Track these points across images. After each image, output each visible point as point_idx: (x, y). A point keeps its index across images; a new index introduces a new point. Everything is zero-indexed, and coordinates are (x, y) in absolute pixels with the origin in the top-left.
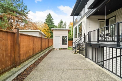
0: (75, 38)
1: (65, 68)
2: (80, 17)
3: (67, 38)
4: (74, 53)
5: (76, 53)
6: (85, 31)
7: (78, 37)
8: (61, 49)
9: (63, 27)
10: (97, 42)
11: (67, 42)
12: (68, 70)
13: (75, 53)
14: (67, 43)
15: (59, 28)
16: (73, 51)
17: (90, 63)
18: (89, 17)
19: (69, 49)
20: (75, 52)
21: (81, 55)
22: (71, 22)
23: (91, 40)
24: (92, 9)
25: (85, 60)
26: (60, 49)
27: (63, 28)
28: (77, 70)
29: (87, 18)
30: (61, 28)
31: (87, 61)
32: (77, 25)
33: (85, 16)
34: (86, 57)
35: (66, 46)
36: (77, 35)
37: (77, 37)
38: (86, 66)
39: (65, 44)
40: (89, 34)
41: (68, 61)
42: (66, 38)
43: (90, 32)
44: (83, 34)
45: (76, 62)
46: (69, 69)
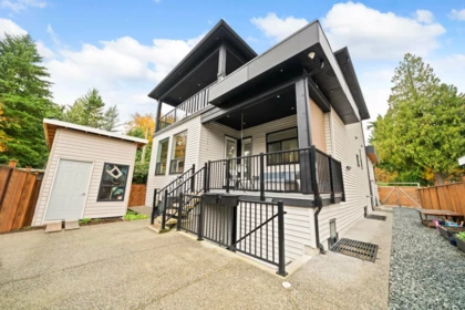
0: (157, 174)
1: (147, 297)
2: (181, 113)
3: (126, 175)
4: (158, 231)
5: (167, 231)
6: (194, 158)
7: (170, 173)
8: (91, 222)
9: (99, 122)
10: (224, 192)
11: (124, 188)
12: (160, 298)
13: (163, 230)
14: (123, 194)
15: (75, 121)
16: (152, 223)
17: (214, 251)
18: (208, 122)
19: (133, 217)
20: (163, 227)
21: (182, 233)
22: (138, 116)
23: (211, 186)
24: (217, 109)
25: (201, 247)
26: (83, 223)
27: (96, 126)
28: (188, 284)
29: (204, 124)
30: (86, 124)
31: (206, 250)
32: (169, 134)
33: (199, 117)
34: (200, 238)
35: (117, 208)
36: (164, 165)
37: (163, 174)
38: (209, 262)
39: (115, 198)
40: (207, 168)
41: (148, 265)
42: (120, 174)
43: (210, 162)
44: (187, 167)
45: (177, 262)
46: (162, 294)
